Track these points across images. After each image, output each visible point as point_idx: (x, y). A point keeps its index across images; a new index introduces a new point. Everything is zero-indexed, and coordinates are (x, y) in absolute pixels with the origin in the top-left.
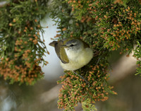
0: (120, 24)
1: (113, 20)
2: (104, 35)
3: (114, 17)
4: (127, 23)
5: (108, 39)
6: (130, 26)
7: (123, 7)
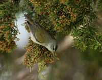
0: (64, 16)
1: (59, 13)
2: (54, 23)
3: (60, 11)
4: (68, 16)
5: (57, 25)
6: (70, 17)
7: (65, 5)
